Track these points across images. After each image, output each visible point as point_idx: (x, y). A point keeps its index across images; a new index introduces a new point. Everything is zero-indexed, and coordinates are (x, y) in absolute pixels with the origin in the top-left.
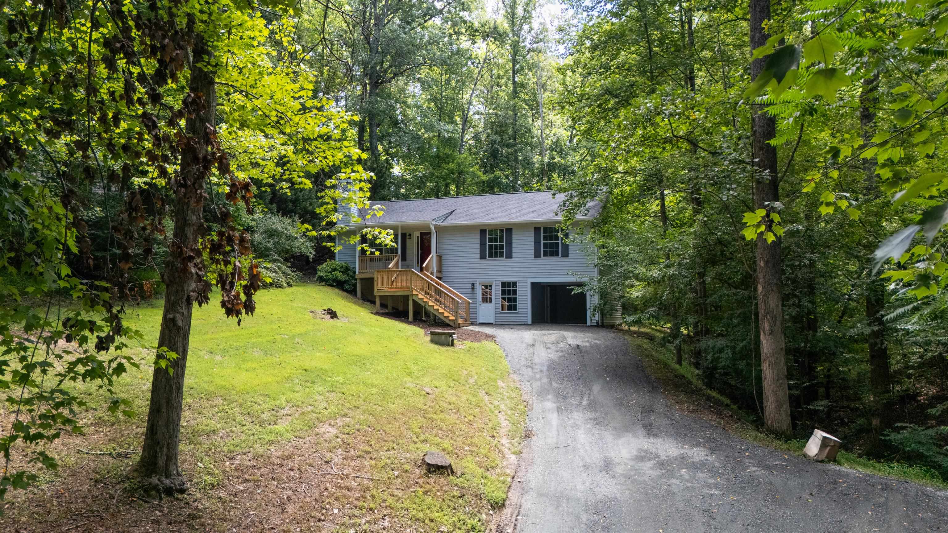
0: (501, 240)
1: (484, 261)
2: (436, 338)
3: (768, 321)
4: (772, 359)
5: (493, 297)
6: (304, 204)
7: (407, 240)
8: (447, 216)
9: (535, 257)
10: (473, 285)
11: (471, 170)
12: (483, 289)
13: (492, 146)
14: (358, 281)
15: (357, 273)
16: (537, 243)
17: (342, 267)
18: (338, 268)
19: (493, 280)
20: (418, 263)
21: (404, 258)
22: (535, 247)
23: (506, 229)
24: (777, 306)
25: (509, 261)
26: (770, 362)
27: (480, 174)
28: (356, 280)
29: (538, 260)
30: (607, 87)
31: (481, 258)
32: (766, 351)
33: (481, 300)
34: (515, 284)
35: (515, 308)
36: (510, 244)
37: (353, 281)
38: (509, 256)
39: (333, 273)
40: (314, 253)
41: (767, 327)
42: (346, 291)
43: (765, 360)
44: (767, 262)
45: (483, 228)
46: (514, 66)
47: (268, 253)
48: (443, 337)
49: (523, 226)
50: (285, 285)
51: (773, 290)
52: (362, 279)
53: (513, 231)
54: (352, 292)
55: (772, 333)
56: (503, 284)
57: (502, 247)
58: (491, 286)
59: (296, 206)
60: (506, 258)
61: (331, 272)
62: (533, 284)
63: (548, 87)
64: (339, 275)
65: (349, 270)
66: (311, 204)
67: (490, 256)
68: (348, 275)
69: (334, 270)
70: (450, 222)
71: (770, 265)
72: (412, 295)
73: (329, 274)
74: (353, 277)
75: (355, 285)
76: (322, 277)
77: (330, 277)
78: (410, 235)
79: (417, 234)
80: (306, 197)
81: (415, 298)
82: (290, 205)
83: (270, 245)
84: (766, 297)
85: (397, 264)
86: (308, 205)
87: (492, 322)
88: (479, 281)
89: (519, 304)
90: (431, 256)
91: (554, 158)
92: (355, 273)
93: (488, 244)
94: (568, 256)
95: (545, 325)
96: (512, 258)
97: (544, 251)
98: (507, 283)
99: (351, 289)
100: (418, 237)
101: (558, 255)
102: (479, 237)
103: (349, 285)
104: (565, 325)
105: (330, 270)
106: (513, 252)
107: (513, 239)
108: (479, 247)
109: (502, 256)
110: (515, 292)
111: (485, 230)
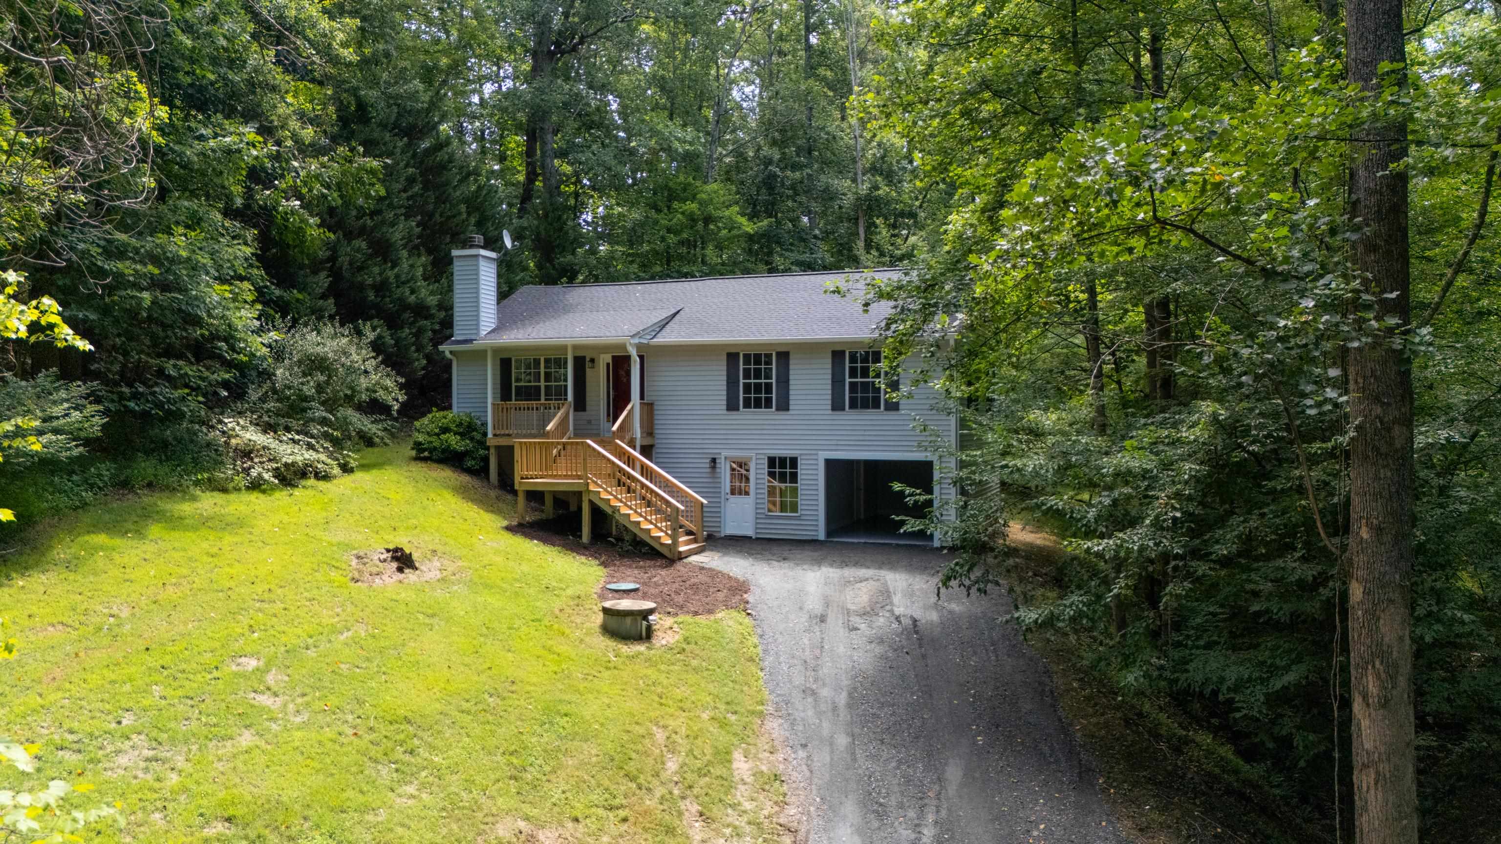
0: (768, 376)
1: (734, 415)
2: (613, 622)
3: (1378, 676)
4: (1384, 767)
5: (753, 485)
6: (399, 291)
7: (588, 370)
8: (663, 325)
9: (834, 408)
10: (714, 460)
11: (727, 213)
12: (733, 469)
13: (766, 168)
14: (492, 451)
15: (490, 435)
16: (837, 382)
17: (460, 424)
18: (453, 426)
19: (752, 454)
20: (608, 415)
21: (580, 404)
22: (833, 389)
23: (779, 354)
24: (1401, 639)
25: (782, 416)
26: (1378, 773)
27: (743, 220)
28: (488, 448)
29: (839, 415)
30: (983, 78)
31: (728, 409)
32: (1368, 745)
33: (728, 490)
34: (794, 462)
35: (794, 508)
36: (784, 381)
37: (482, 452)
38: (784, 406)
39: (443, 437)
40: (402, 398)
41: (1373, 688)
42: (469, 471)
43: (1365, 766)
44: (1378, 531)
45: (733, 350)
46: (807, 18)
47: (305, 404)
48: (628, 620)
49: (811, 348)
50: (336, 471)
51: (1391, 601)
52: (498, 448)
53: (791, 357)
54: (480, 472)
55: (1385, 703)
56: (772, 461)
57: (769, 390)
58: (748, 463)
59: (383, 297)
60: (778, 409)
61: (438, 435)
62: (829, 463)
63: (870, 56)
64: (454, 441)
65: (475, 430)
66: (413, 292)
67: (747, 405)
68: (472, 439)
69: (445, 430)
70: (668, 337)
71: (1387, 538)
72: (589, 491)
73: (434, 438)
74: (482, 444)
75: (486, 460)
76: (420, 444)
77: (436, 444)
78: (592, 361)
79: (607, 358)
80: (403, 278)
81: (594, 499)
82: (371, 296)
83: (309, 390)
84: (1373, 615)
85: (564, 421)
86: (408, 293)
87: (750, 532)
88: (725, 453)
89: (802, 500)
90: (629, 407)
91: (877, 188)
92: (485, 434)
93: (742, 381)
94: (897, 410)
95: (853, 543)
96: (788, 410)
97: (850, 398)
98: (780, 458)
99: (477, 467)
100: (608, 365)
101: (879, 407)
102: (725, 368)
103: (474, 459)
104: (891, 544)
105: (437, 431)
106: (791, 397)
107: (791, 372)
108: (725, 388)
109: (768, 404)
110: (794, 478)
111: (737, 355)
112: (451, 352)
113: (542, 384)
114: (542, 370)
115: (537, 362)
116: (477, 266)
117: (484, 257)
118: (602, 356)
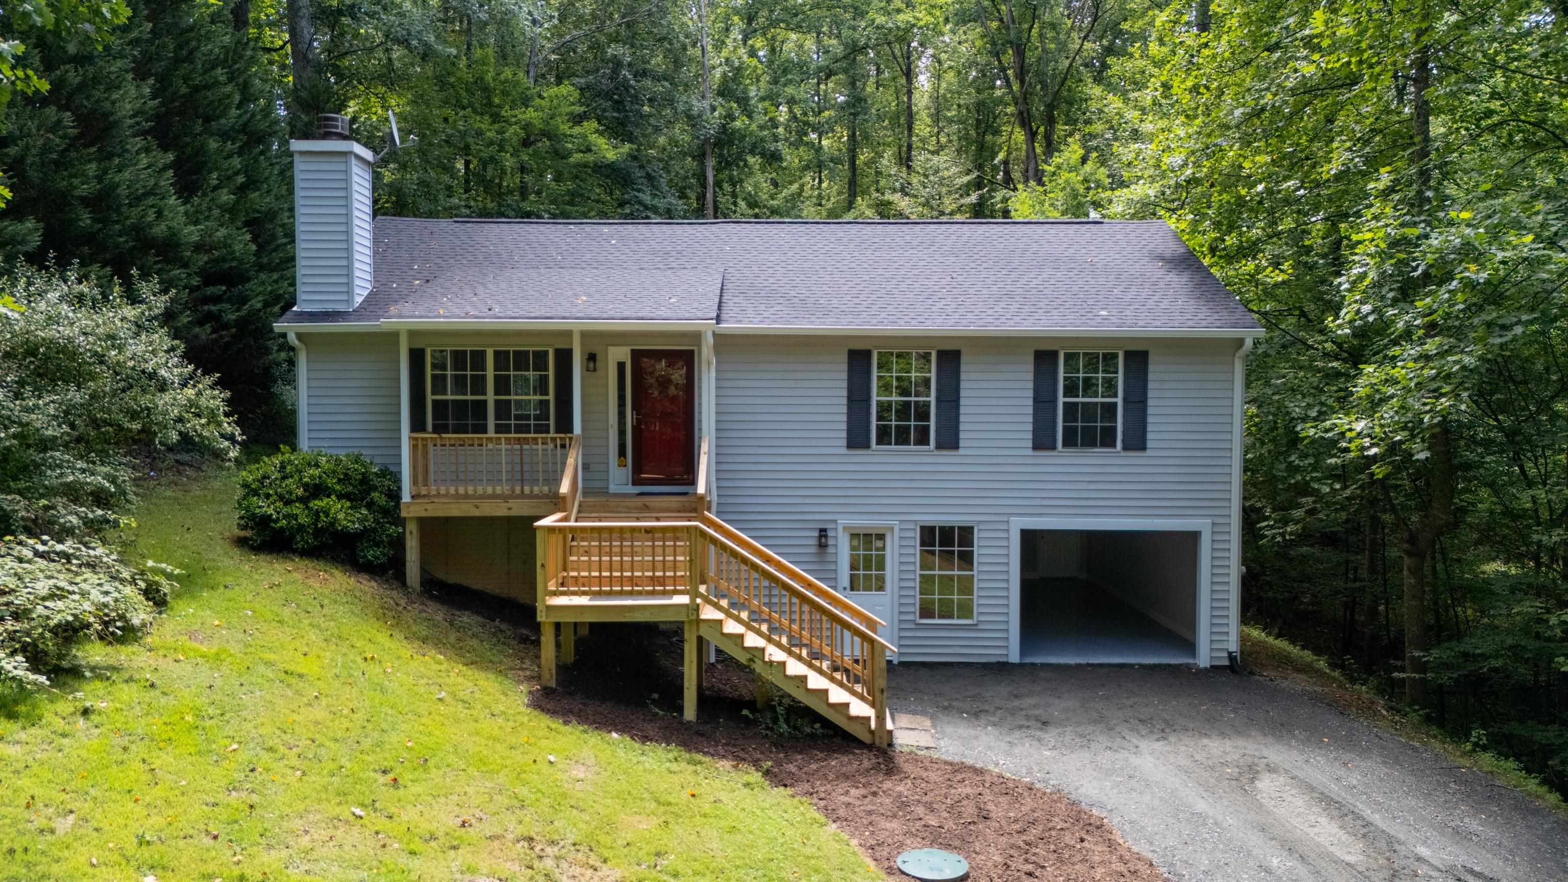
0: (923, 389)
1: (860, 455)
5: (891, 572)
6: (135, 212)
7: (585, 375)
10: (823, 533)
12: (855, 547)
14: (411, 527)
15: (406, 498)
16: (1043, 402)
18: (331, 482)
19: (894, 521)
20: (622, 453)
22: (1035, 415)
23: (941, 354)
25: (947, 456)
28: (402, 523)
29: (1045, 456)
34: (966, 534)
35: (967, 612)
36: (951, 401)
37: (391, 530)
38: (950, 441)
39: (316, 504)
42: (370, 568)
45: (861, 346)
49: (998, 347)
52: (424, 523)
53: (964, 359)
54: (389, 568)
56: (928, 534)
57: (923, 414)
58: (881, 537)
60: (939, 447)
61: (304, 500)
62: (1029, 538)
64: (337, 512)
65: (378, 488)
66: (159, 214)
67: (883, 439)
68: (370, 506)
69: (317, 490)
72: (699, 621)
73: (297, 509)
74: (392, 514)
75: (399, 544)
77: (303, 519)
78: (592, 358)
79: (622, 353)
81: (704, 632)
82: (85, 219)
86: (151, 217)
88: (843, 521)
89: (980, 599)
90: (704, 447)
92: (395, 495)
93: (874, 398)
94: (1143, 448)
95: (1067, 667)
96: (957, 447)
97: (1065, 428)
98: (941, 528)
99: (383, 560)
100: (621, 366)
101: (1114, 445)
102: (844, 376)
103: (377, 544)
104: (1131, 666)
105: (300, 492)
106: (962, 427)
107: (963, 385)
108: (844, 409)
109: (923, 439)
110: (967, 559)
111: (867, 354)
112: (300, 336)
113: (490, 397)
114: (490, 373)
115: (478, 358)
116: (347, 172)
117: (358, 157)
118: (611, 350)
